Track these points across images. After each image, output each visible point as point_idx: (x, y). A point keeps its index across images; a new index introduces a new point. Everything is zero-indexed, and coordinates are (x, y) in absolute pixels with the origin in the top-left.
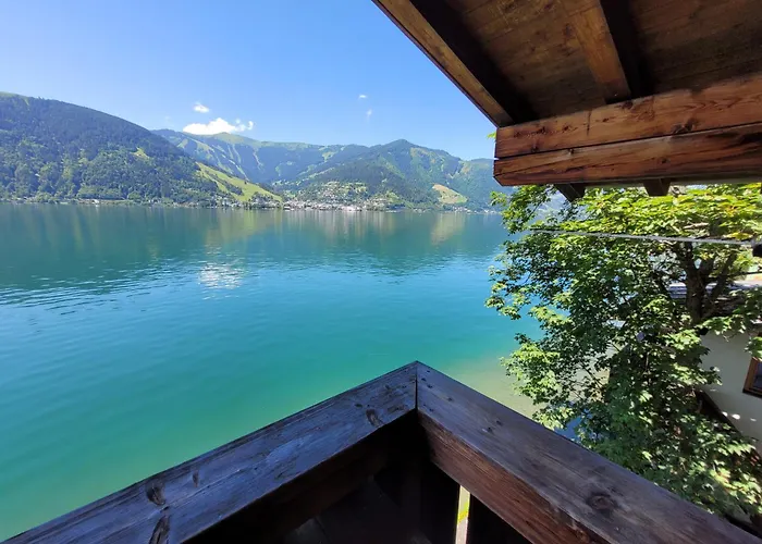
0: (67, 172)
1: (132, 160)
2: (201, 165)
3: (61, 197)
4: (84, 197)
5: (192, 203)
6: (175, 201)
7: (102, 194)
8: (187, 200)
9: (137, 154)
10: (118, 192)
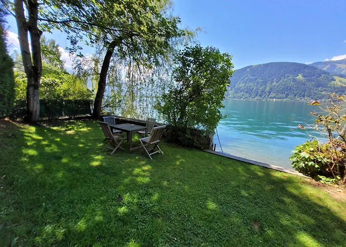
0: (268, 88)
1: (294, 80)
2: (336, 78)
3: (263, 98)
4: (271, 98)
5: (323, 100)
6: (312, 99)
7: (277, 96)
8: (320, 98)
9: (297, 77)
10: (284, 95)
